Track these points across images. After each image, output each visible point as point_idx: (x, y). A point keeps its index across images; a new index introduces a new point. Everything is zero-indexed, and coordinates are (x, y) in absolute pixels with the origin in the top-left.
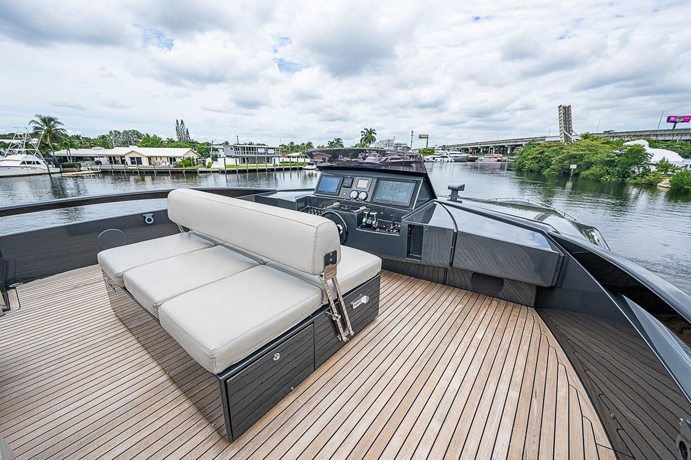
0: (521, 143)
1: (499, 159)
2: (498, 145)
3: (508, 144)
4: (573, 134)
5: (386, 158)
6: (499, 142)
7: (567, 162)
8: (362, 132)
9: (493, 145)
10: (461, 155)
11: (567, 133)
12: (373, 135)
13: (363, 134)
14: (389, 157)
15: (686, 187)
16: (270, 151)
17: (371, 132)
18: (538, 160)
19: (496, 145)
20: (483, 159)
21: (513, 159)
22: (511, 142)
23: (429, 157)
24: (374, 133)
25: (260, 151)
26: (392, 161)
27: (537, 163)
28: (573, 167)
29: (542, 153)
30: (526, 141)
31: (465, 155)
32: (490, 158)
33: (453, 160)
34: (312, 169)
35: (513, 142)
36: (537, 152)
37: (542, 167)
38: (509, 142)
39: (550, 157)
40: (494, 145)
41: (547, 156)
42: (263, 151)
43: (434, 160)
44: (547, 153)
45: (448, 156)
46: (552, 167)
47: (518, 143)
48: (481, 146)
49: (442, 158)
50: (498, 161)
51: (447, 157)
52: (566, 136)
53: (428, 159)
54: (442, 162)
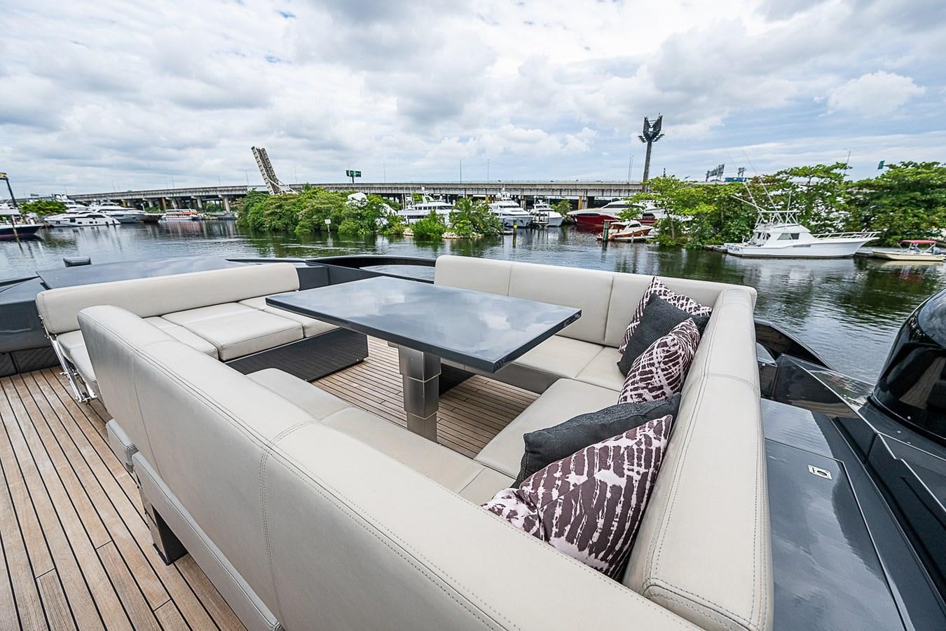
0: (214, 194)
1: (194, 216)
2: (178, 195)
3: (194, 194)
4: (280, 184)
6: (180, 191)
7: (315, 217)
9: (169, 196)
10: (128, 213)
11: (272, 182)
15: (428, 233)
18: (278, 216)
19: (175, 195)
20: (170, 218)
21: (215, 216)
22: (199, 192)
23: (60, 217)
27: (279, 220)
28: (328, 222)
29: (280, 207)
30: (221, 191)
31: (136, 212)
32: (178, 215)
33: (116, 222)
35: (202, 192)
36: (274, 206)
37: (287, 225)
38: (196, 192)
39: (292, 212)
40: (172, 195)
41: (287, 210)
43: (76, 224)
44: (287, 208)
45: (103, 215)
46: (301, 223)
47: (211, 194)
48: (148, 197)
49: (91, 219)
50: (194, 219)
51: (101, 216)
52: (273, 185)
53: (58, 222)
54: (92, 226)
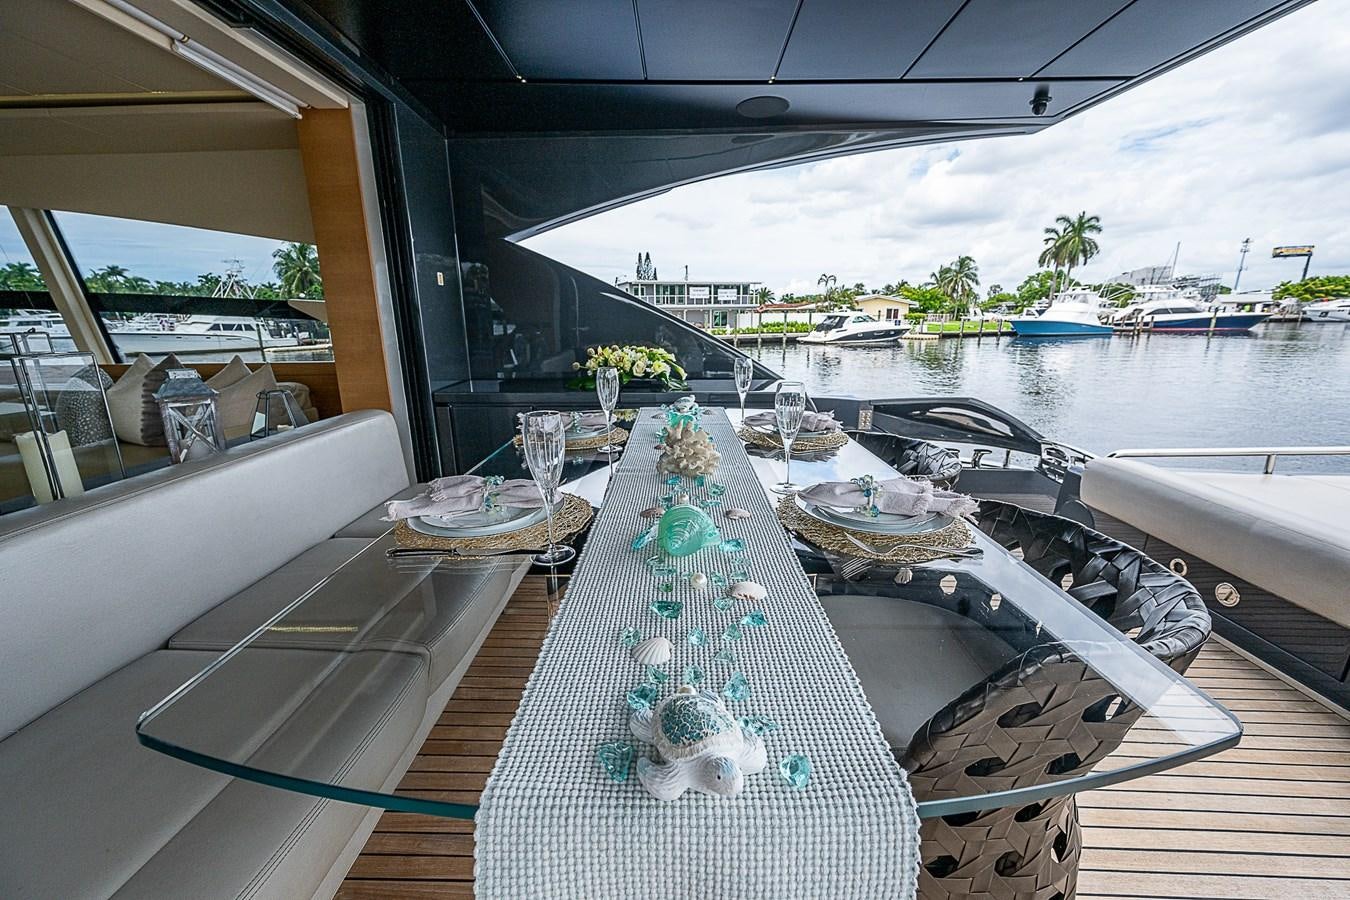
5: (1134, 307)
8: (1048, 231)
12: (1087, 234)
13: (1053, 235)
14: (1148, 307)
16: (723, 295)
17: (1081, 224)
24: (1092, 228)
25: (694, 293)
26: (1158, 318)
34: (824, 344)
42: (704, 293)
